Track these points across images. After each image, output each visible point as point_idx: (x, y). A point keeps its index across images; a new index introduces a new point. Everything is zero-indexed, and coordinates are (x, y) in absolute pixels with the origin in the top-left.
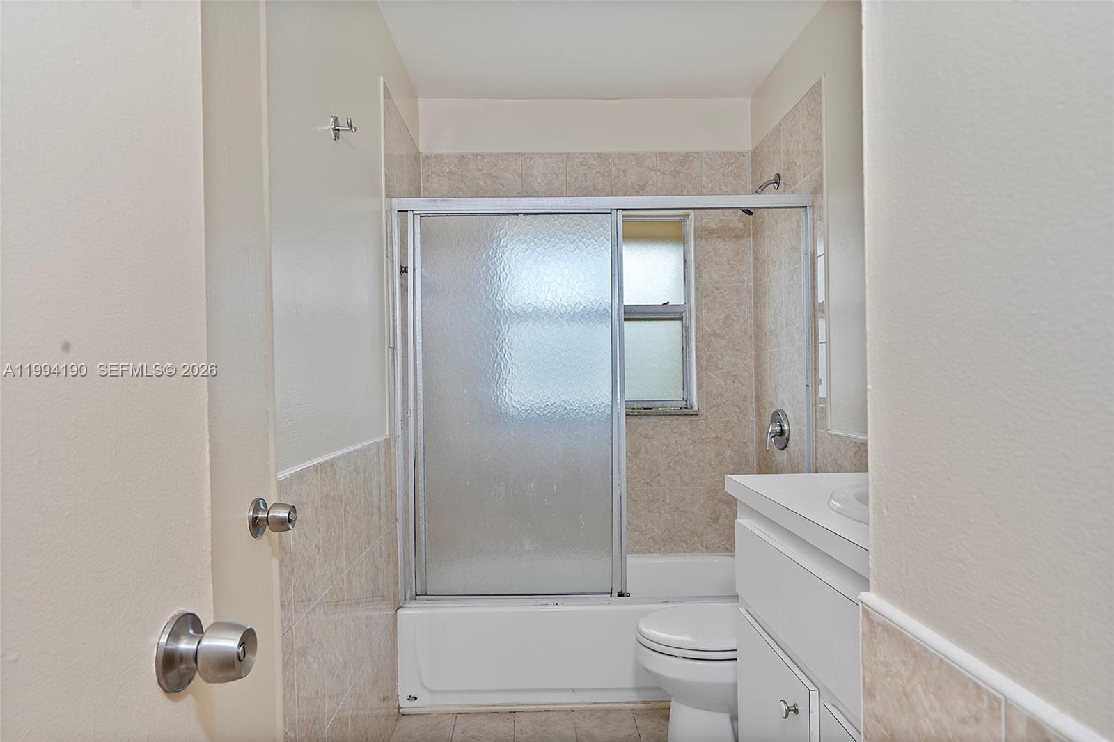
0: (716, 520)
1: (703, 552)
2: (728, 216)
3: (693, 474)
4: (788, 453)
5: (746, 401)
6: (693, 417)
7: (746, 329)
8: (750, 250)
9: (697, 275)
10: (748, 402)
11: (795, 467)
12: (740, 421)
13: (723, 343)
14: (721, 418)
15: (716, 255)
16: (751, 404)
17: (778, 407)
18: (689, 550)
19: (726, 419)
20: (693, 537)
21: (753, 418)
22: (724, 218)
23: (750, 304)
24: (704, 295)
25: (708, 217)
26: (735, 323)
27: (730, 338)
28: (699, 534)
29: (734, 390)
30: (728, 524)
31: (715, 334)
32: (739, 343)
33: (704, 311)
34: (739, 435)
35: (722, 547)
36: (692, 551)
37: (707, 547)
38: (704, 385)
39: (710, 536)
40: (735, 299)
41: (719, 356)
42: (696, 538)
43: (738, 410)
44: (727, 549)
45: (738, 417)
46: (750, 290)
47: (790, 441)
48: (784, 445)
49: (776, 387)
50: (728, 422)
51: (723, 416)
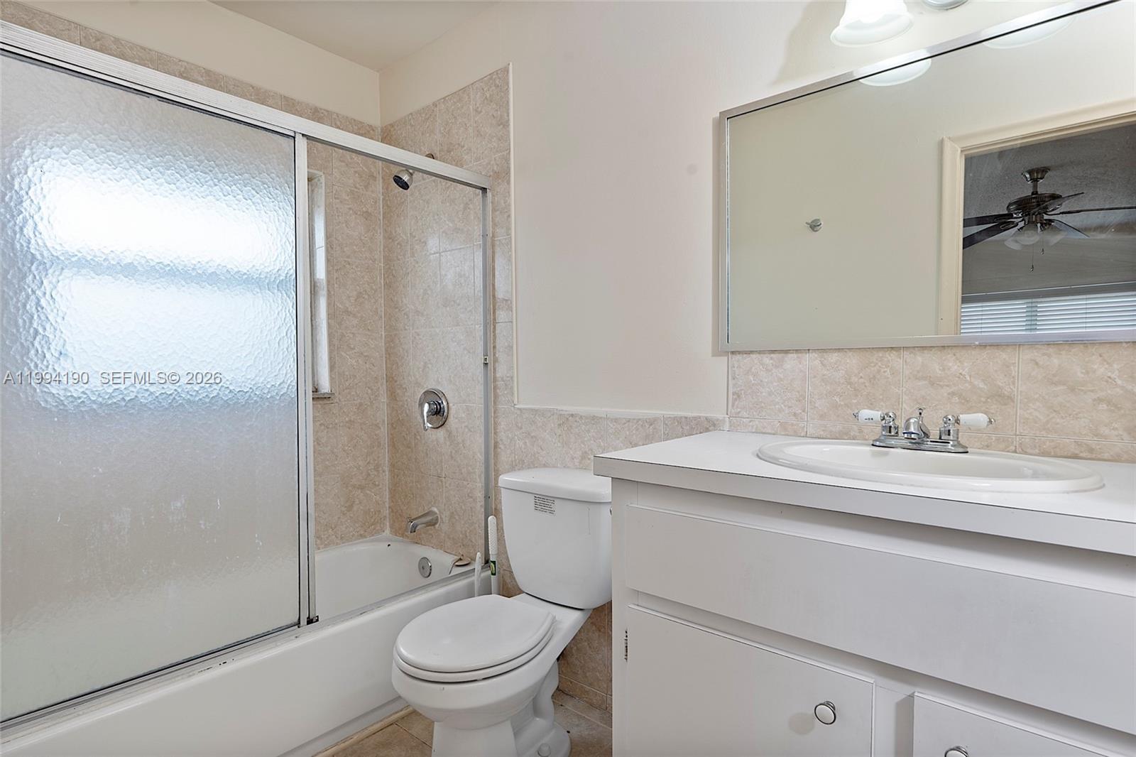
0: (350, 508)
1: (337, 544)
2: (359, 189)
3: (327, 463)
4: (447, 431)
5: (377, 382)
6: (325, 400)
7: (377, 309)
8: (380, 228)
9: (328, 246)
10: (379, 384)
11: (458, 443)
12: (371, 402)
13: (355, 322)
14: (354, 400)
15: (347, 227)
16: (382, 385)
17: (431, 385)
18: (323, 546)
19: (359, 401)
20: (327, 530)
21: (384, 399)
22: (356, 190)
23: (380, 283)
24: (336, 268)
25: (339, 184)
26: (366, 302)
27: (362, 317)
28: (333, 526)
29: (366, 371)
30: (362, 510)
31: (347, 312)
32: (370, 323)
33: (336, 285)
34: (372, 417)
35: (356, 534)
36: (326, 546)
37: (342, 538)
38: (336, 366)
39: (345, 526)
40: (366, 277)
41: (351, 336)
42: (330, 531)
43: (370, 391)
44: (361, 535)
45: (370, 398)
46: (380, 270)
47: (449, 420)
48: (441, 423)
49: (425, 366)
50: (361, 404)
51: (356, 398)
